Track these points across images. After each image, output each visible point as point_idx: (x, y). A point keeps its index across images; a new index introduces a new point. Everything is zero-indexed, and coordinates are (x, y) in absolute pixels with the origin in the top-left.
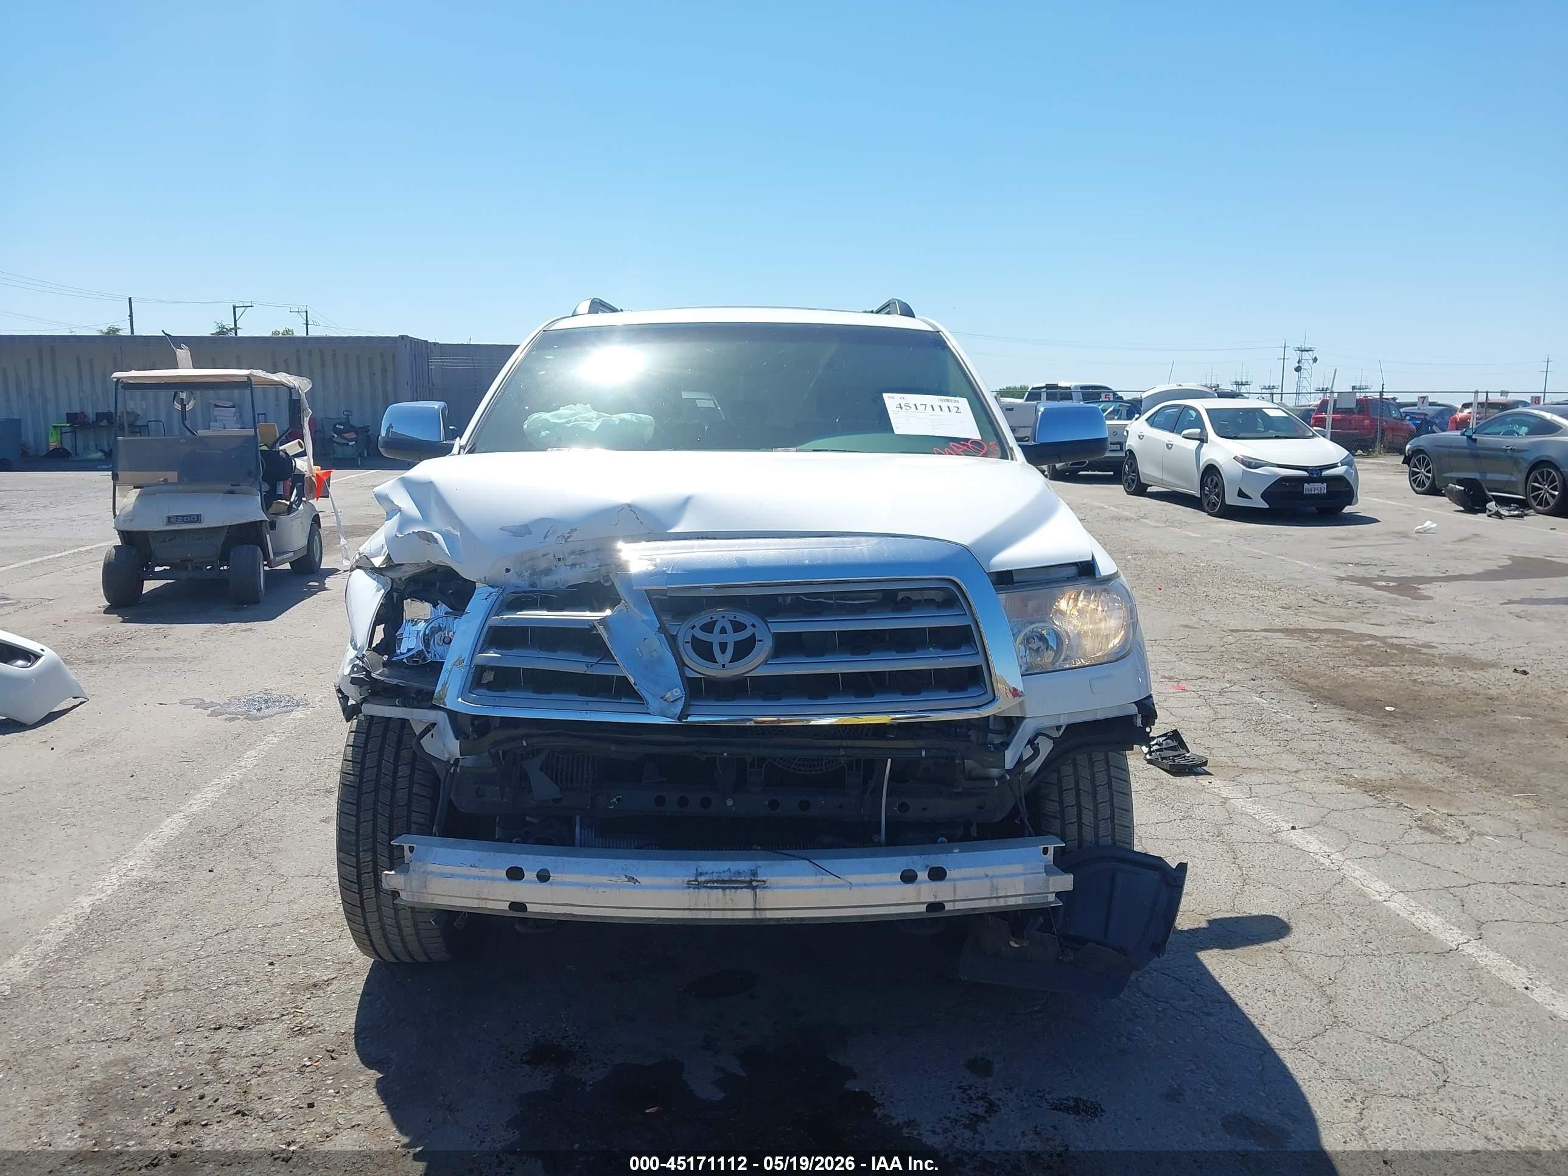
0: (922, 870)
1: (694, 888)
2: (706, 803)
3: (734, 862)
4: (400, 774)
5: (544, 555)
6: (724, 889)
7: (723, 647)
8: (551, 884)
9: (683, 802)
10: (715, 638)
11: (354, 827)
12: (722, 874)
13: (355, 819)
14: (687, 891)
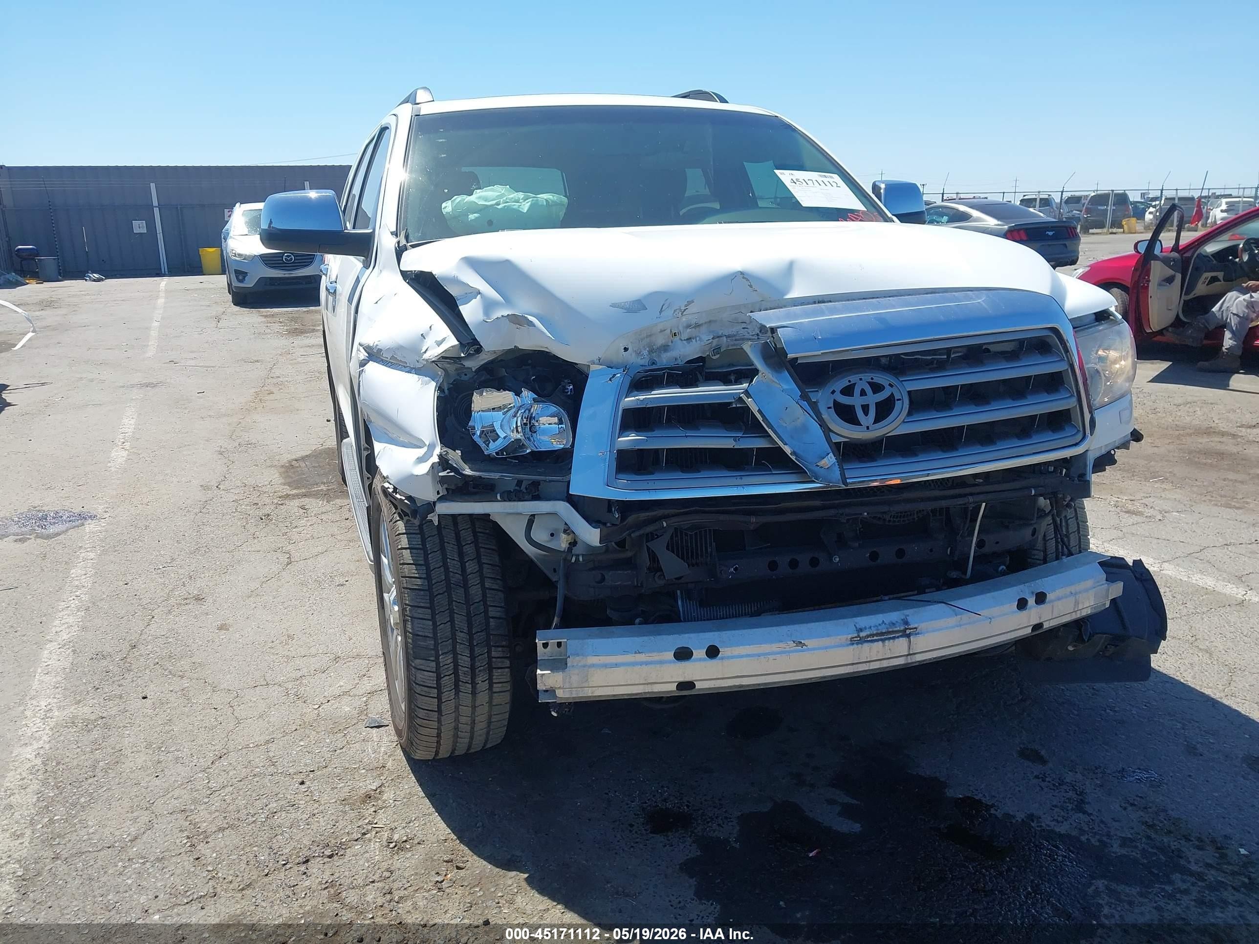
0: (1031, 597)
1: (857, 644)
2: (814, 562)
3: (885, 614)
4: (469, 571)
5: (661, 331)
6: (883, 640)
7: (865, 409)
8: (722, 658)
9: (794, 564)
10: (856, 401)
11: (431, 631)
12: (879, 627)
13: (431, 623)
14: (852, 647)
